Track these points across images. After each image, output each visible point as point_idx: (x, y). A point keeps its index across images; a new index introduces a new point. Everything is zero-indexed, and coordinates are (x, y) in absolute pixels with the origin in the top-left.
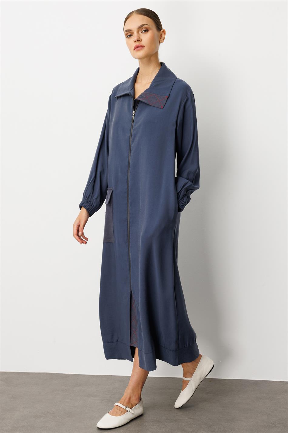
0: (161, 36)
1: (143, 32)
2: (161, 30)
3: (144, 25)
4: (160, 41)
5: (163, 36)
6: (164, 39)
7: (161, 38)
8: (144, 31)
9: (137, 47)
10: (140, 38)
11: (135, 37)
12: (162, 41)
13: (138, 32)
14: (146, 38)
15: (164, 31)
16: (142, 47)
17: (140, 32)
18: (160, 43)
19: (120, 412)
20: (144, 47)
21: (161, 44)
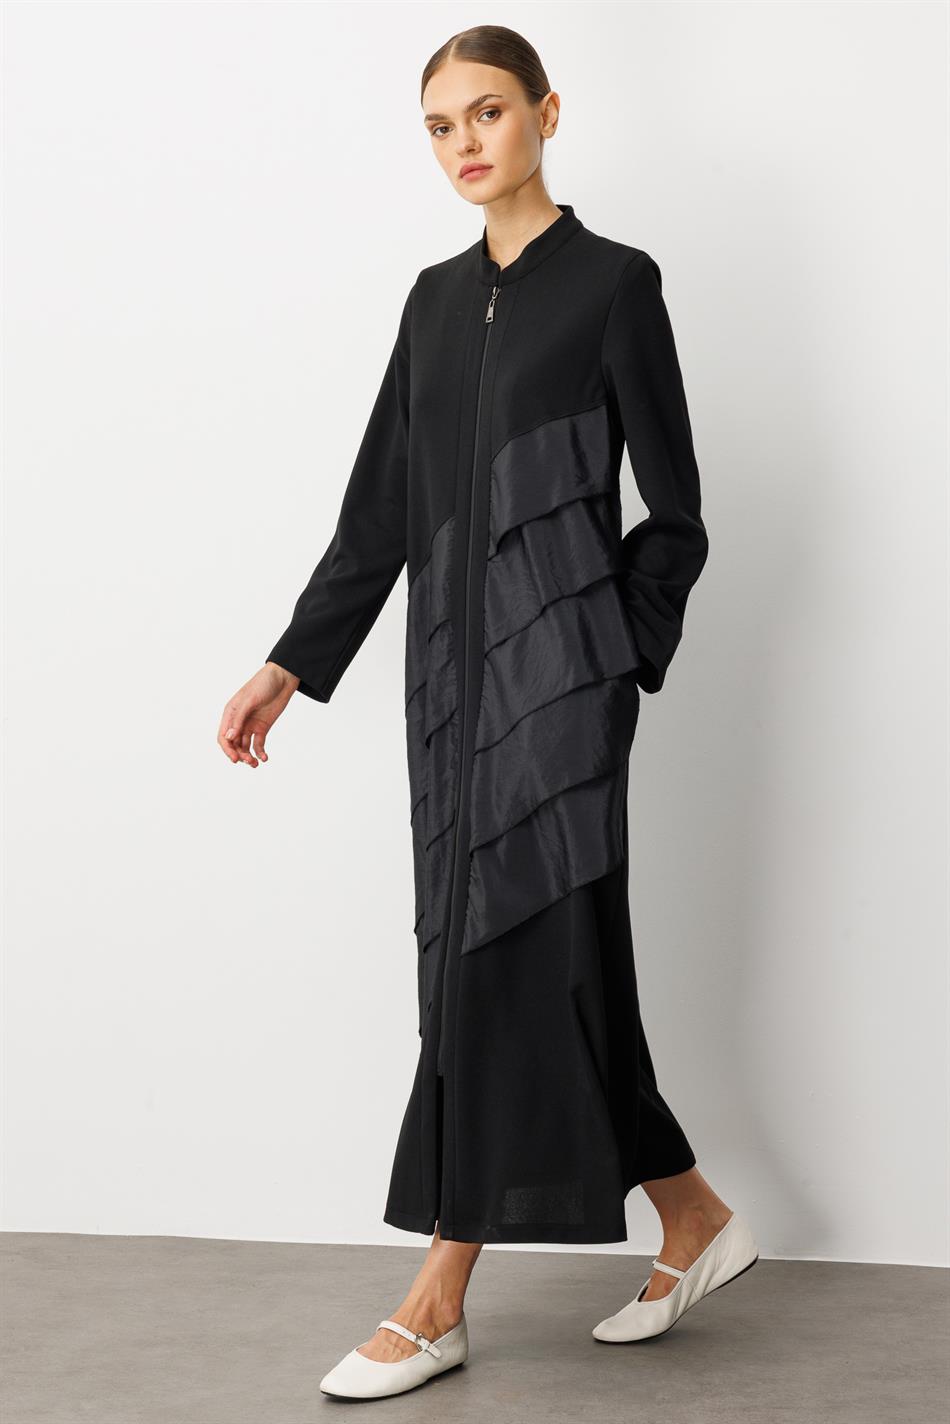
0: (545, 116)
1: (485, 118)
2: (543, 97)
3: (485, 97)
4: (544, 134)
5: (552, 113)
6: (554, 125)
7: (545, 124)
8: (487, 113)
9: (467, 173)
10: (474, 141)
11: (459, 137)
12: (550, 131)
13: (468, 122)
14: (494, 138)
15: (554, 99)
16: (486, 168)
17: (474, 122)
18: (542, 138)
19: (399, 1351)
20: (491, 167)
21: (547, 142)
